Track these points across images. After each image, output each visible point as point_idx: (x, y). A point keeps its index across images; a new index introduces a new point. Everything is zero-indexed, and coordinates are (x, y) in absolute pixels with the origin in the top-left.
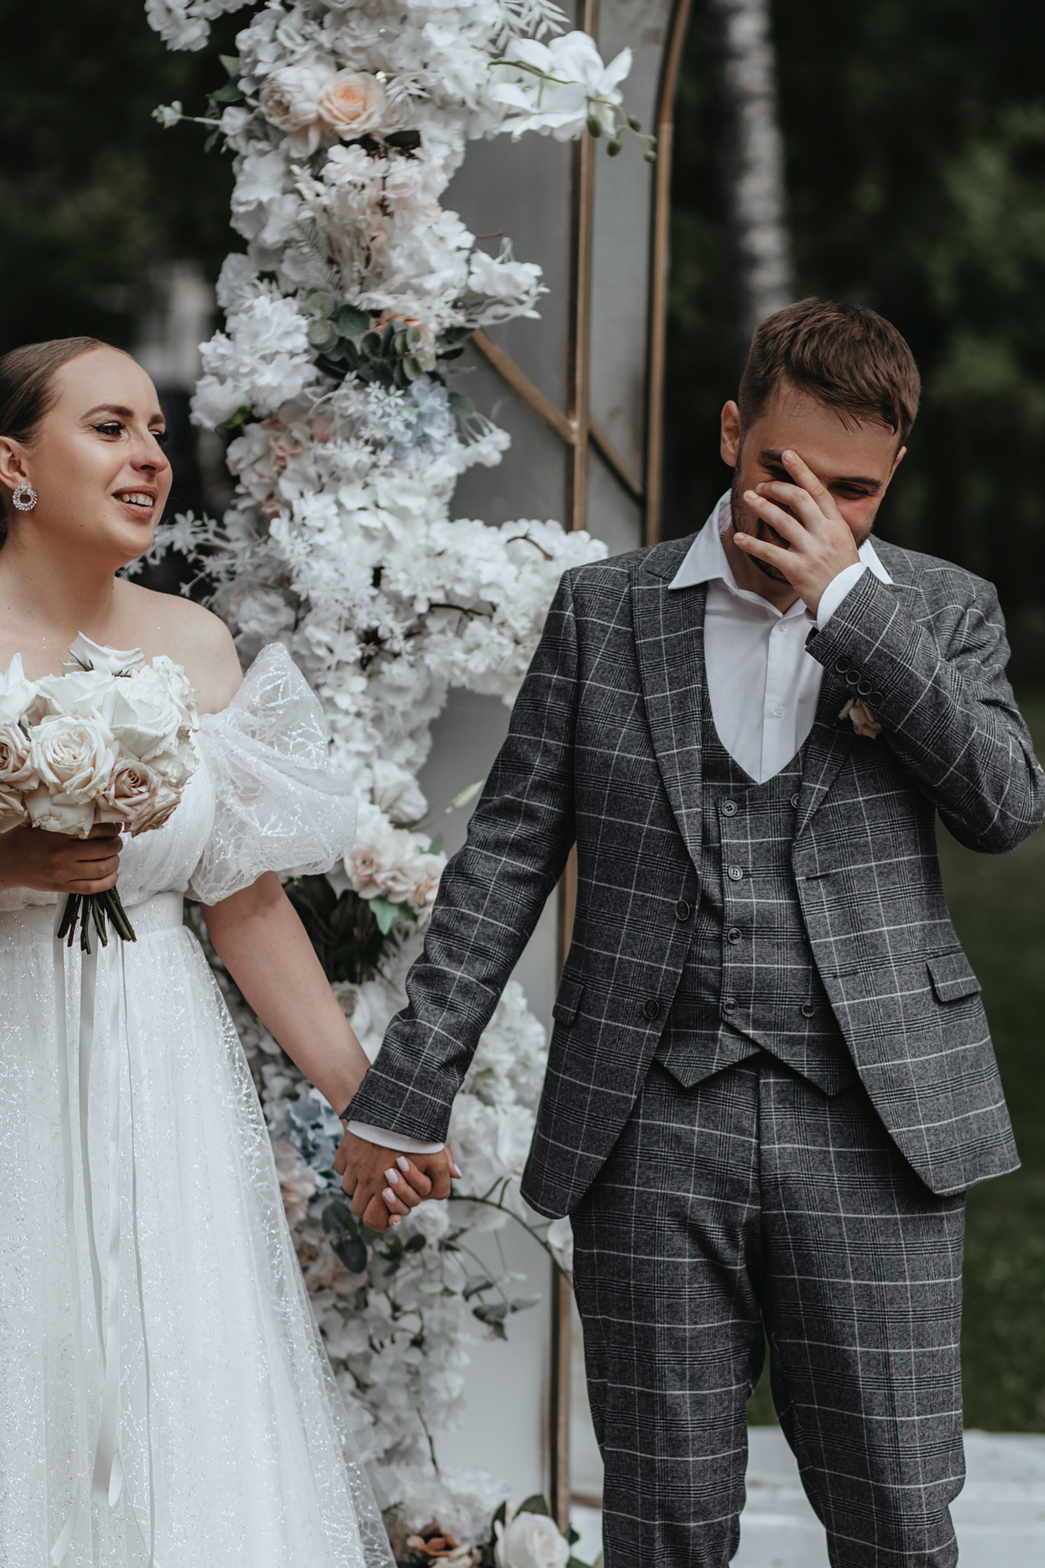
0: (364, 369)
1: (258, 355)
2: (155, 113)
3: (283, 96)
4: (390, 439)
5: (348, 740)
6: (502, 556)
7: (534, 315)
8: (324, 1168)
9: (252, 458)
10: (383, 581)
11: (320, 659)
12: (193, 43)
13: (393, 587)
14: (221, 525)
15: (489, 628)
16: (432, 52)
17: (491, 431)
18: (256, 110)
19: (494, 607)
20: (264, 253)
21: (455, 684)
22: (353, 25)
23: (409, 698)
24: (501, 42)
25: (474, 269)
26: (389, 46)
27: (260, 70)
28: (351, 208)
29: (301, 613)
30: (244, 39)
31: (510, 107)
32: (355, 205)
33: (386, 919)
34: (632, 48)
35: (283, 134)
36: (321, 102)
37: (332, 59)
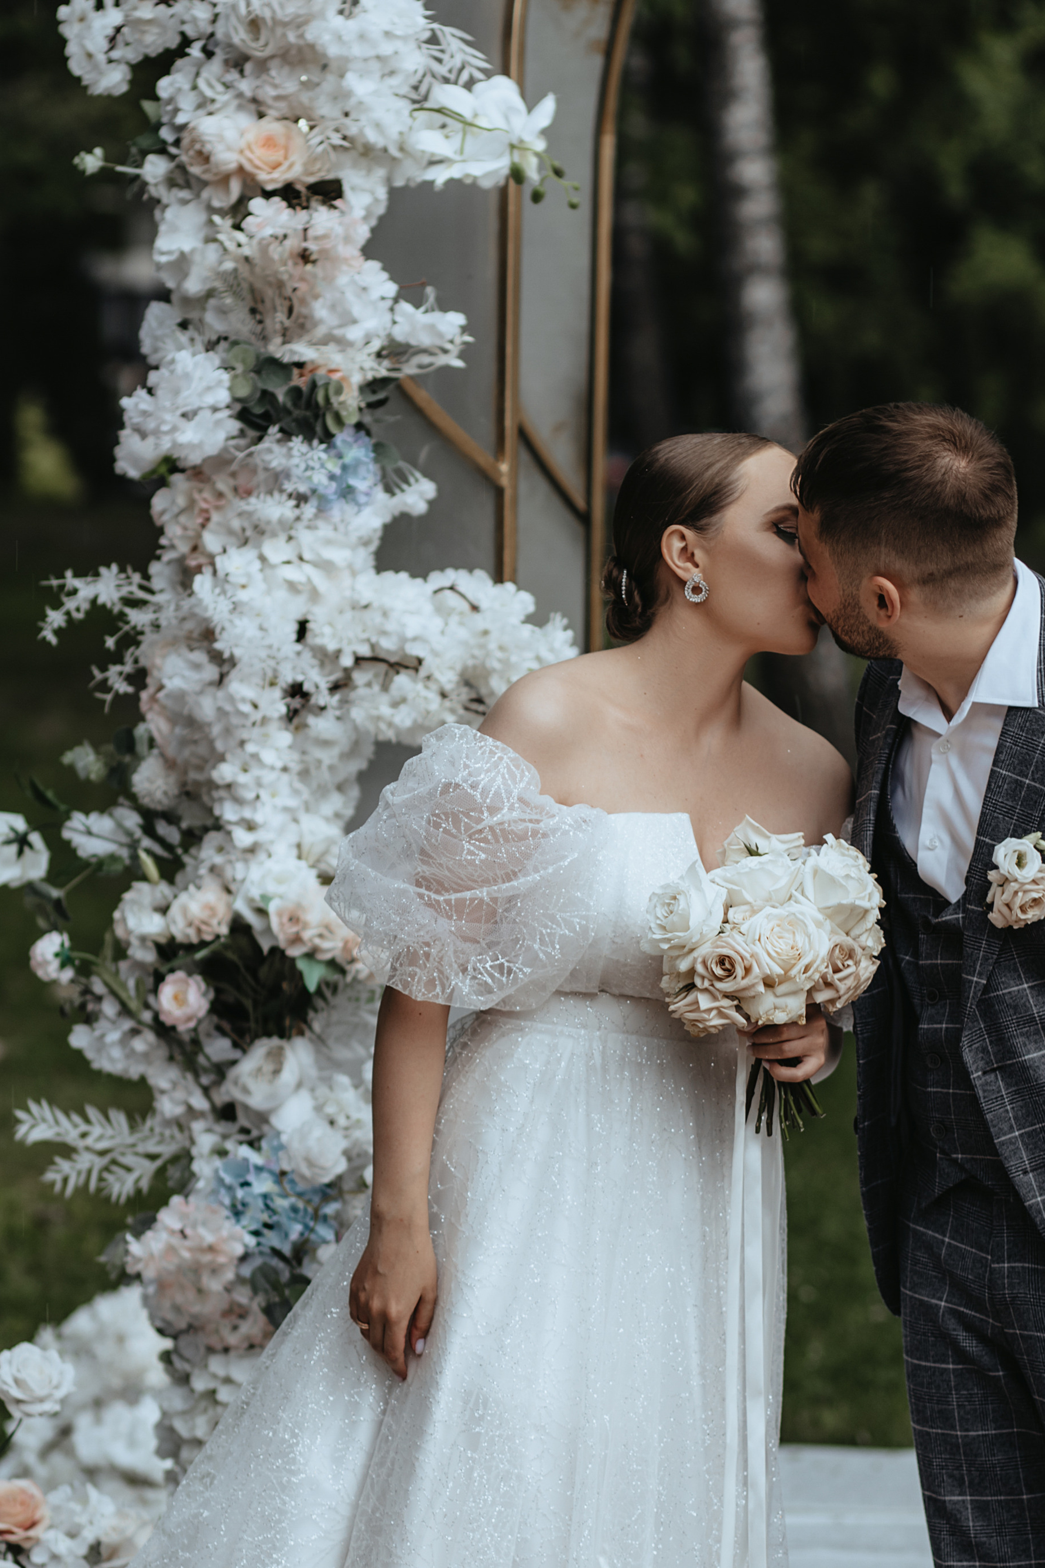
0: (287, 422)
1: (179, 412)
2: (76, 160)
3: (203, 146)
4: (314, 491)
5: (273, 795)
6: (428, 608)
7: (459, 363)
8: (254, 1227)
9: (176, 510)
10: (309, 636)
11: (245, 716)
12: (114, 87)
13: (318, 641)
14: (147, 577)
15: (415, 681)
16: (353, 101)
17: (417, 480)
18: (177, 160)
19: (420, 661)
20: (187, 301)
21: (381, 738)
22: (273, 73)
23: (335, 751)
24: (423, 89)
25: (398, 318)
26: (311, 94)
27: (180, 119)
28: (272, 260)
29: (225, 668)
30: (165, 86)
31: (433, 155)
32: (276, 257)
33: (313, 977)
34: (555, 92)
35: (205, 184)
36: (241, 152)
37: (253, 107)
